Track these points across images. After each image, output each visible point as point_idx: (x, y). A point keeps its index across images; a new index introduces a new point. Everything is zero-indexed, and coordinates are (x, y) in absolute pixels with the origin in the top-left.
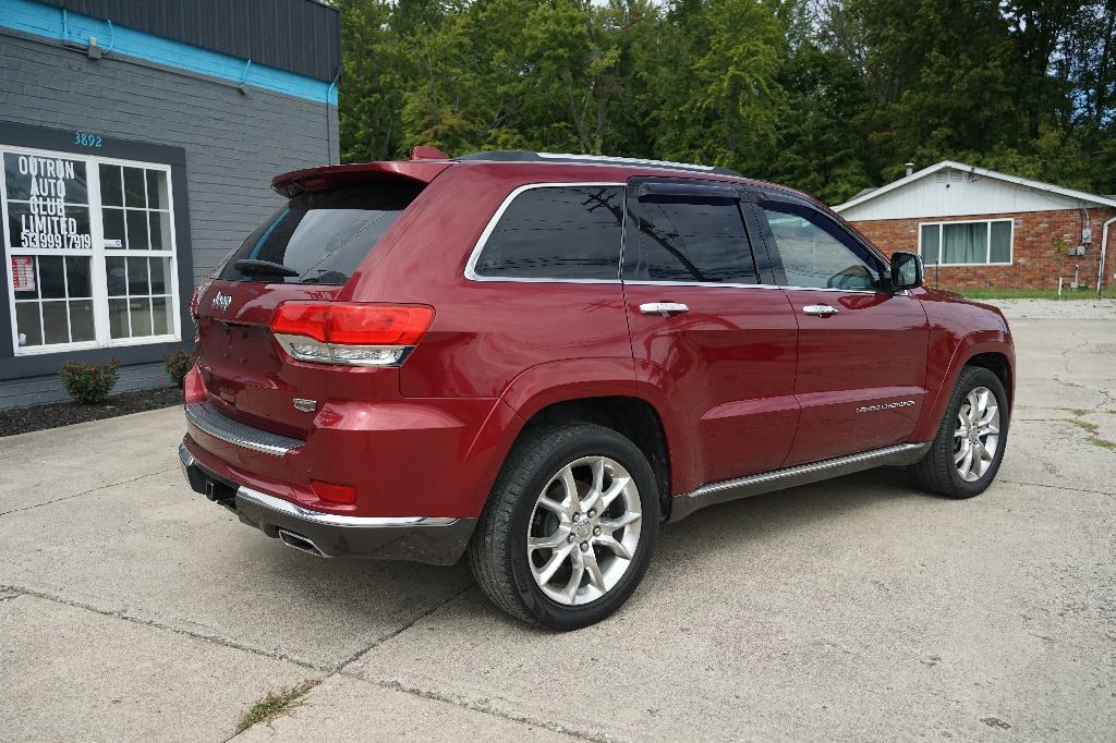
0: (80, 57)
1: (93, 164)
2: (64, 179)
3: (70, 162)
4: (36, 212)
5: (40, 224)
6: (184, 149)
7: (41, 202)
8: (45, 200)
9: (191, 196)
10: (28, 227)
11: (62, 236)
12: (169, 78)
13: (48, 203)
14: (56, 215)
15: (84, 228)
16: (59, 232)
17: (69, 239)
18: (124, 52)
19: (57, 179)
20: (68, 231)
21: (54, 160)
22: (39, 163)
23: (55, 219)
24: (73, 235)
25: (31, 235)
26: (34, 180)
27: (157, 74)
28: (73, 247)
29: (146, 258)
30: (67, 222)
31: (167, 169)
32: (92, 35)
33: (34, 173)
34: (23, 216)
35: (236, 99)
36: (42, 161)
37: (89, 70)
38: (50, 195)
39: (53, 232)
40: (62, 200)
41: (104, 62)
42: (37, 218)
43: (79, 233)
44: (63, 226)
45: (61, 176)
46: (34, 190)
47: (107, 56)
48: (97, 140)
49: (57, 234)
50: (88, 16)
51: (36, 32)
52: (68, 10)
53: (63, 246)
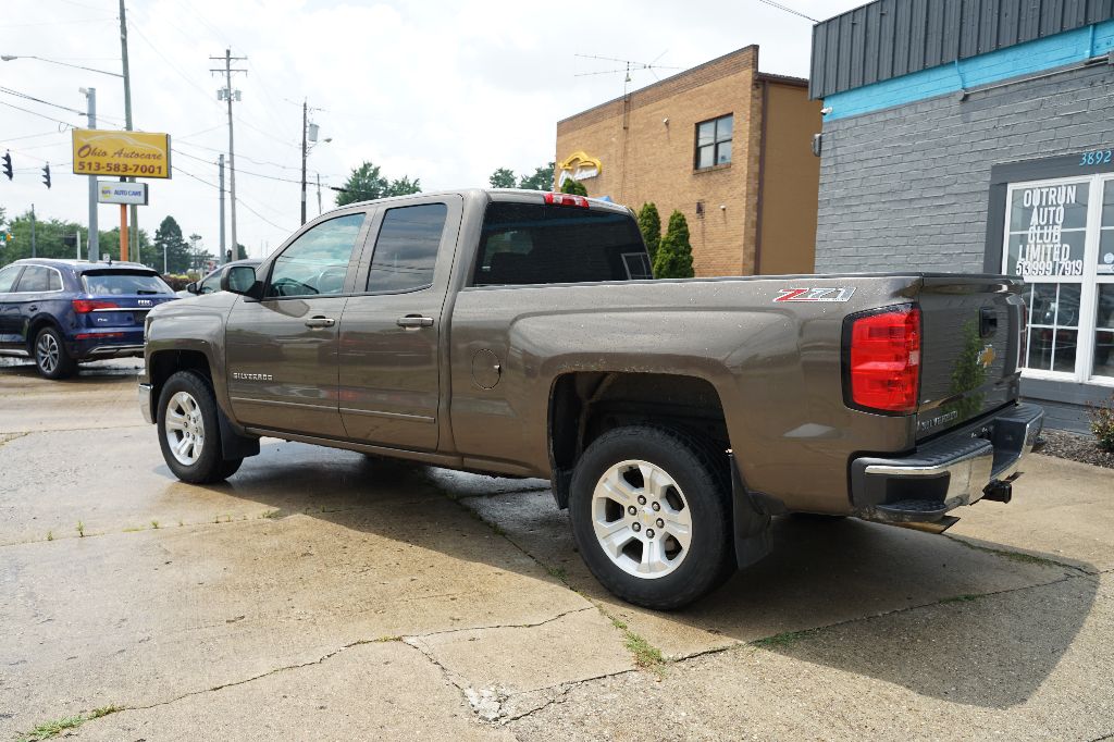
1: (1096, 183)
2: (1065, 204)
3: (1071, 185)
4: (1033, 242)
5: (1035, 252)
7: (1039, 232)
8: (1042, 228)
10: (1024, 256)
11: (1054, 263)
13: (1045, 231)
14: (1051, 243)
15: (1077, 253)
16: (1051, 259)
17: (1060, 265)
19: (1058, 205)
20: (1060, 256)
21: (1057, 187)
22: (1042, 193)
23: (1050, 246)
24: (1065, 262)
25: (1025, 264)
26: (1035, 210)
28: (1063, 274)
30: (1061, 249)
33: (1036, 204)
34: (1021, 247)
36: (1045, 191)
38: (1048, 223)
39: (1045, 260)
40: (1059, 227)
42: (1033, 246)
43: (1070, 259)
44: (1056, 253)
45: (1061, 202)
46: (1034, 219)
48: (1105, 155)
49: (1049, 262)
52: (1094, 25)
53: (1053, 273)
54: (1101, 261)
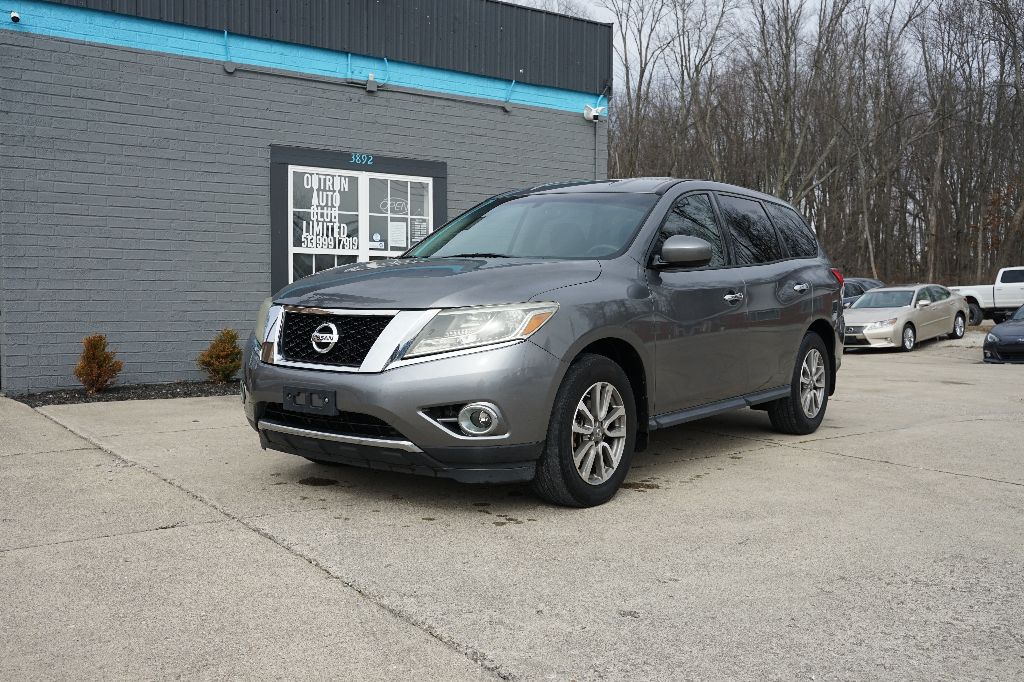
0: (360, 91)
1: (364, 178)
2: (340, 191)
3: (345, 177)
4: (315, 219)
5: (318, 228)
6: (445, 164)
7: (320, 211)
8: (322, 208)
9: (451, 205)
10: (308, 231)
11: (335, 239)
12: (437, 102)
13: (325, 211)
14: (331, 221)
15: (353, 233)
16: (332, 235)
17: (340, 241)
18: (397, 84)
19: (334, 191)
20: (339, 234)
21: (333, 176)
22: (320, 179)
23: (330, 225)
24: (344, 238)
25: (309, 238)
26: (315, 194)
27: (425, 100)
28: (343, 248)
30: (339, 228)
31: (429, 181)
32: (371, 72)
33: (316, 187)
34: (305, 223)
35: (499, 116)
36: (322, 177)
37: (367, 101)
38: (326, 205)
39: (327, 236)
40: (337, 209)
41: (381, 94)
42: (315, 223)
43: (349, 236)
44: (336, 230)
45: (337, 188)
46: (315, 201)
47: (382, 88)
48: (369, 159)
49: (330, 237)
50: (367, 57)
51: (327, 74)
52: (352, 54)
53: (335, 247)
54: (371, 239)
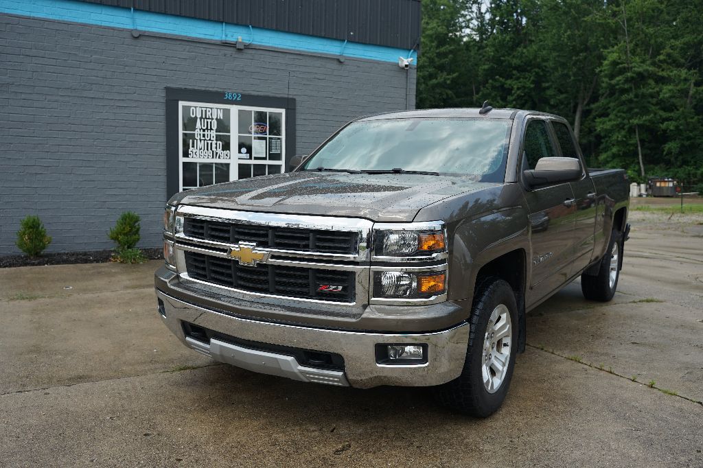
0: (232, 49)
1: (234, 110)
2: (217, 119)
3: (220, 109)
4: (198, 138)
5: (201, 145)
6: (295, 100)
7: (202, 133)
8: (204, 131)
9: (298, 128)
10: (193, 146)
11: (213, 152)
12: (288, 56)
13: (206, 133)
14: (210, 140)
15: (226, 147)
16: (211, 149)
17: (217, 153)
18: (259, 43)
19: (212, 119)
20: (216, 148)
21: (211, 109)
22: (202, 111)
23: (210, 142)
24: (219, 151)
25: (194, 151)
26: (198, 120)
27: (280, 55)
28: (219, 158)
29: (265, 165)
30: (216, 144)
31: (283, 111)
32: (239, 35)
33: (199, 116)
34: (191, 140)
35: (335, 65)
36: (204, 109)
37: (236, 56)
38: (207, 129)
39: (207, 150)
40: (214, 131)
41: (246, 51)
42: (199, 141)
43: (223, 150)
44: (214, 146)
45: (215, 117)
46: (198, 125)
47: (248, 47)
48: (238, 96)
49: (210, 150)
50: (237, 24)
51: (207, 37)
52: (226, 23)
53: (213, 157)
54: (240, 152)
